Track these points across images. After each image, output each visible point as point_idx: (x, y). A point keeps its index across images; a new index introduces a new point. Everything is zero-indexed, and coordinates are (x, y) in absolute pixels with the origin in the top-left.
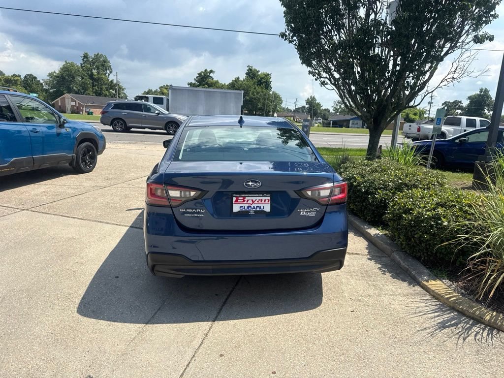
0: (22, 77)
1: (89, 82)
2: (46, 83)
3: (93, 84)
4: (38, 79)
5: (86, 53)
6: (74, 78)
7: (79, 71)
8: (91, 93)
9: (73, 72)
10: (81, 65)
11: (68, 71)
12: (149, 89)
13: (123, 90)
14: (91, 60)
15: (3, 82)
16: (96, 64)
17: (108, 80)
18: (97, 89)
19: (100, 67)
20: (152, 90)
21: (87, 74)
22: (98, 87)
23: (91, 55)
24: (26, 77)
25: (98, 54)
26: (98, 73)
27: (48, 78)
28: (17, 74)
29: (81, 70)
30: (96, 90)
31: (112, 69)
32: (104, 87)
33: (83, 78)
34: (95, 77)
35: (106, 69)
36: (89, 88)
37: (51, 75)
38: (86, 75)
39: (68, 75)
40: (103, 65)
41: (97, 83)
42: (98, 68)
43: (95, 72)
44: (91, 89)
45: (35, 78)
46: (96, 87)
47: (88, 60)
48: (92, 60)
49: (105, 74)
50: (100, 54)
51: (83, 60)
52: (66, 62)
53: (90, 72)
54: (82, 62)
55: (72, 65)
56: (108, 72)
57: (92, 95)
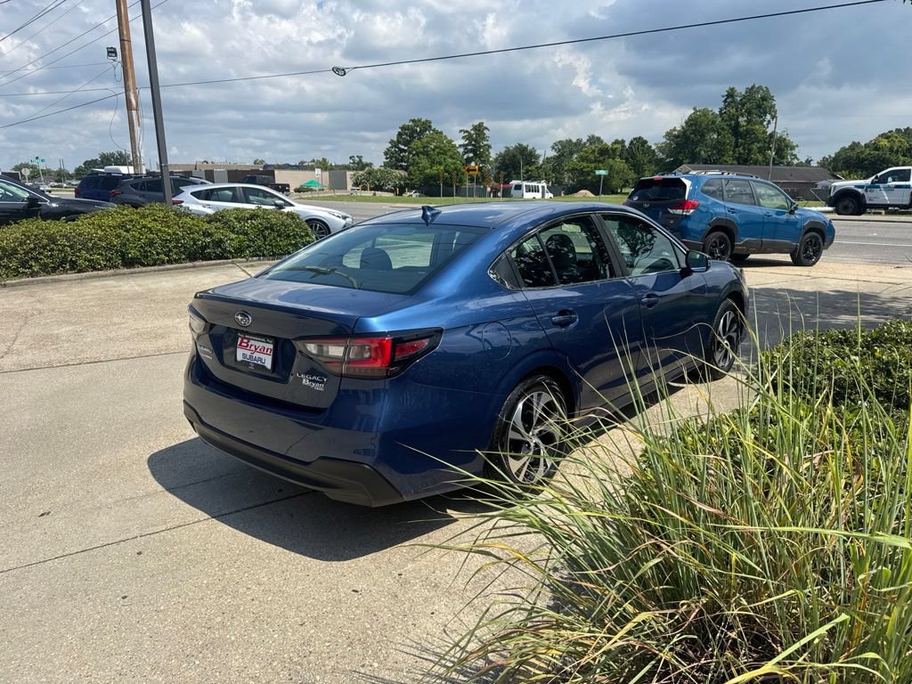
0: (627, 144)
1: (730, 139)
2: (661, 149)
3: (737, 142)
4: (649, 144)
5: (732, 89)
6: (704, 136)
7: (713, 122)
8: (729, 160)
9: (703, 125)
10: (721, 110)
11: (695, 125)
12: (854, 143)
13: (793, 148)
14: (739, 99)
15: (596, 153)
16: (748, 105)
17: (765, 132)
18: (742, 151)
19: (754, 111)
20: (859, 143)
21: (727, 125)
22: (744, 149)
23: (741, 90)
24: (632, 142)
25: (753, 87)
26: (749, 122)
27: (664, 140)
28: (620, 139)
29: (720, 119)
30: (740, 154)
31: (775, 112)
32: (755, 147)
33: (719, 134)
34: (741, 130)
35: (765, 114)
36: (727, 151)
37: (668, 135)
38: (725, 127)
39: (694, 132)
40: (759, 106)
41: (743, 141)
42: (749, 113)
43: (742, 120)
44: (731, 153)
45: (646, 142)
46: (741, 149)
47: (734, 101)
48: (741, 100)
49: (762, 123)
50: (757, 86)
51: (725, 101)
52: (695, 109)
53: (733, 122)
54: (722, 105)
55: (705, 113)
56: (768, 117)
57: (731, 164)
